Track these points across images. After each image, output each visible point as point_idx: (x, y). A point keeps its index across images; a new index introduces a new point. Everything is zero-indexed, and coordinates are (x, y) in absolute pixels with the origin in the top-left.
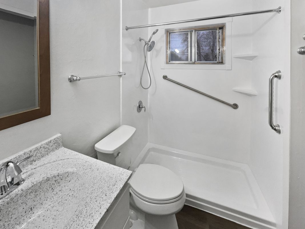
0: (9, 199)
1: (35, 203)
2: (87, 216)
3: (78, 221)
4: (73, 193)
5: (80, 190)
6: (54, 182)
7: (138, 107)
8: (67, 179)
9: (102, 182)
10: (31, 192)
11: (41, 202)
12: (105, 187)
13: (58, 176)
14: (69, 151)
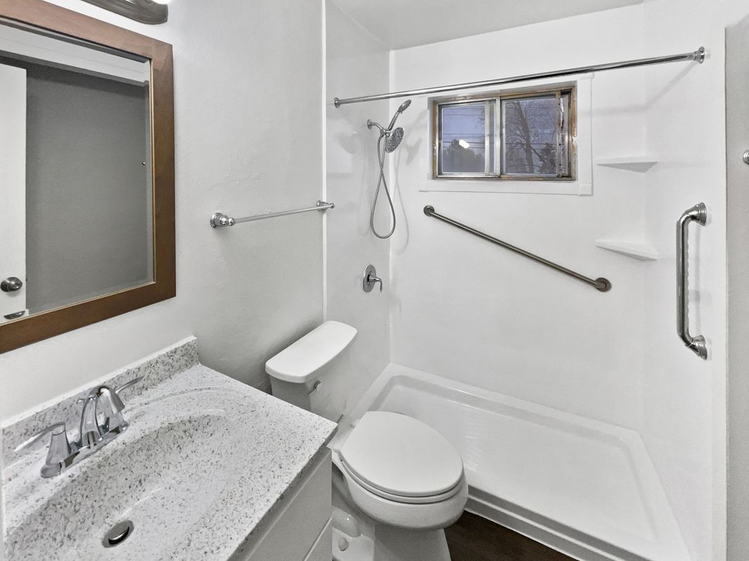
0: (101, 459)
1: (147, 472)
2: (243, 503)
3: (225, 509)
4: (219, 460)
5: (232, 454)
6: (182, 434)
7: (366, 279)
8: (205, 430)
9: (274, 441)
10: (141, 449)
11: (157, 471)
12: (280, 451)
13: (190, 422)
14: (212, 373)
